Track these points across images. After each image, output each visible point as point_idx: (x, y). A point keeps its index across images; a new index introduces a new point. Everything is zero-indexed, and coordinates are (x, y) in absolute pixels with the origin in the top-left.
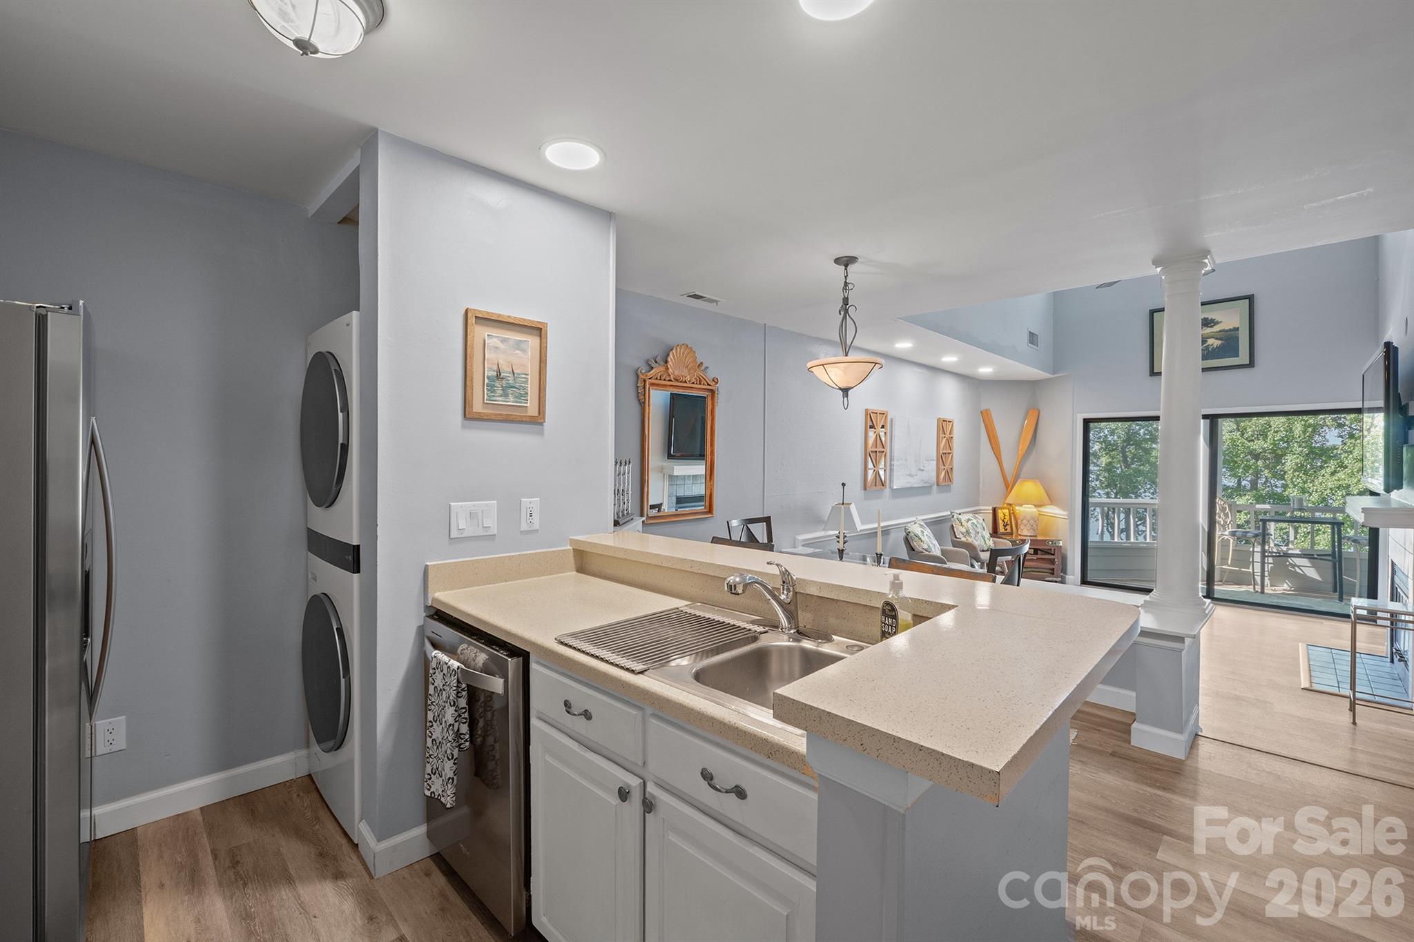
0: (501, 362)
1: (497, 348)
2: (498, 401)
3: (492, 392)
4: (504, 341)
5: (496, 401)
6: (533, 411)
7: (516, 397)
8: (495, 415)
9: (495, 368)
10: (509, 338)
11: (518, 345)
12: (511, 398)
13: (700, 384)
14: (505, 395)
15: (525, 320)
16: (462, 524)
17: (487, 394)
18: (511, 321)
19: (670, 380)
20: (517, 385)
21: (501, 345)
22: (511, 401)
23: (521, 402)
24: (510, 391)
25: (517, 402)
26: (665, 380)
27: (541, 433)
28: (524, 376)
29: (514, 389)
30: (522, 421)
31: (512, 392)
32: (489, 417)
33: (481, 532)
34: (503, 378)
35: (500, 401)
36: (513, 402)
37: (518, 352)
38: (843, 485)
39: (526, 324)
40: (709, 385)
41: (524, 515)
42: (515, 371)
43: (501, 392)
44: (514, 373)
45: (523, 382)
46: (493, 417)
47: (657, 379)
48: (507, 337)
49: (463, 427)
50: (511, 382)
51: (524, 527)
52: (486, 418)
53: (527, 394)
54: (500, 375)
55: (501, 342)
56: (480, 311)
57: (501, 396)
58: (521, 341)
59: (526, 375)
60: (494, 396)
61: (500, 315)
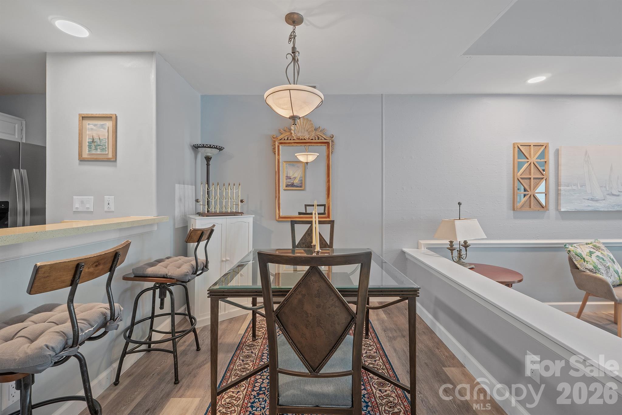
0: (94, 135)
1: (92, 129)
2: (93, 152)
3: (90, 149)
4: (95, 125)
5: (92, 152)
6: (110, 156)
7: (102, 150)
8: (91, 158)
9: (92, 138)
10: (97, 124)
11: (102, 126)
12: (99, 150)
13: (315, 140)
14: (96, 149)
15: (103, 114)
16: (77, 205)
17: (88, 149)
18: (97, 116)
19: (294, 140)
20: (102, 144)
21: (94, 128)
22: (99, 152)
23: (103, 152)
24: (98, 147)
25: (101, 152)
26: (291, 140)
27: (116, 166)
28: (105, 140)
29: (100, 146)
30: (103, 161)
31: (99, 148)
32: (88, 160)
33: (85, 210)
34: (95, 142)
35: (94, 152)
36: (100, 152)
37: (102, 129)
38: (460, 204)
39: (104, 116)
40: (325, 139)
41: (106, 204)
42: (100, 138)
43: (94, 148)
44: (100, 139)
45: (104, 143)
46: (90, 159)
47: (285, 140)
48: (96, 123)
49: (79, 164)
50: (99, 143)
51: (106, 209)
52: (86, 160)
53: (106, 148)
54: (94, 140)
55: (94, 126)
56: (83, 114)
57: (94, 150)
58: (103, 124)
59: (105, 139)
60: (91, 150)
61: (92, 114)
